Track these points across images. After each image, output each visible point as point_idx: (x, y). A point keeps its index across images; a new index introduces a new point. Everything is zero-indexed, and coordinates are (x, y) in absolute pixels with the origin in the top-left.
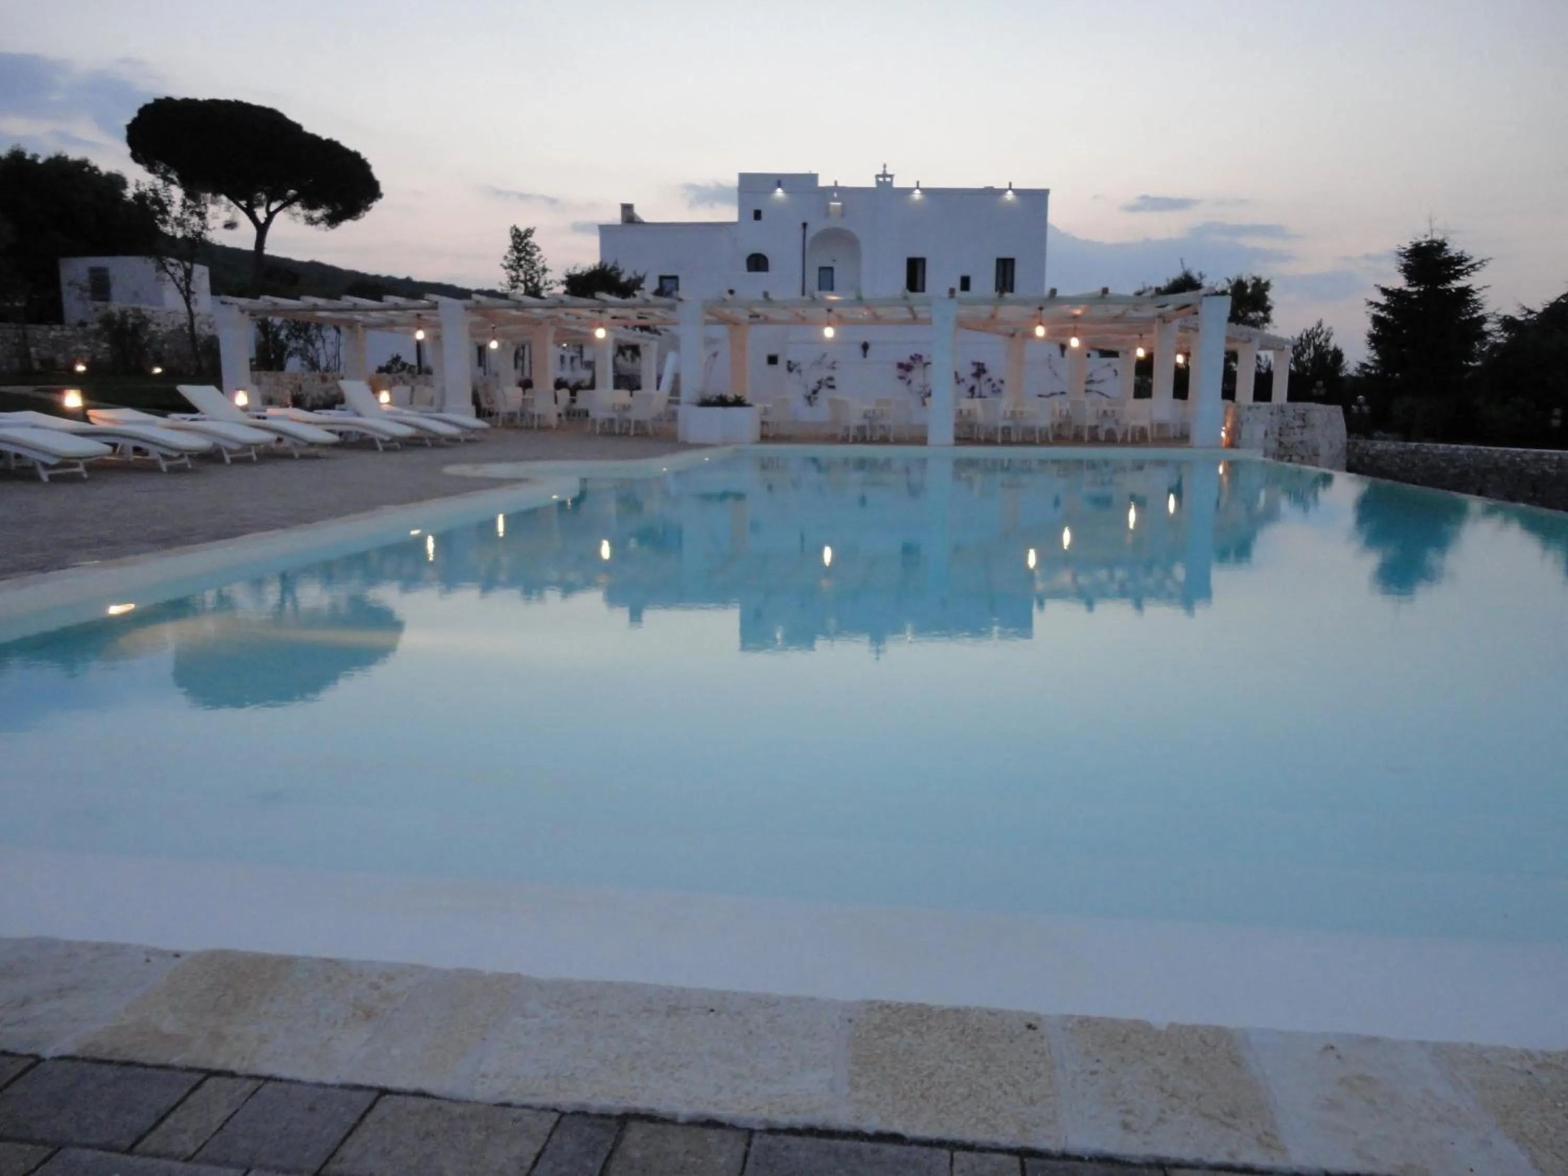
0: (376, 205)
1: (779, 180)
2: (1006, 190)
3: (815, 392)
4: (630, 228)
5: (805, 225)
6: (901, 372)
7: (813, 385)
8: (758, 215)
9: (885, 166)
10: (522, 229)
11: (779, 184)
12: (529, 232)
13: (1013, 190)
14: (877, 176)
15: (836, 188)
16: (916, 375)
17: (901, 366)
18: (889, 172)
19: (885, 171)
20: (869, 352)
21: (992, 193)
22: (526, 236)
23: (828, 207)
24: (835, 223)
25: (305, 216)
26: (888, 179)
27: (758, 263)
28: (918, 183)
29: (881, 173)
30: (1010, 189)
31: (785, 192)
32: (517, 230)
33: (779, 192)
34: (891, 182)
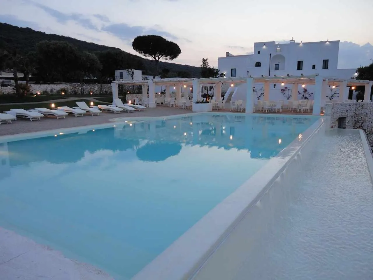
0: (180, 55)
1: (264, 44)
2: (327, 42)
3: (260, 97)
4: (228, 57)
5: (270, 54)
6: (282, 92)
7: (259, 95)
8: (259, 52)
9: (292, 38)
10: (205, 59)
11: (264, 45)
12: (207, 59)
13: (329, 42)
14: (290, 41)
15: (279, 44)
16: (286, 92)
17: (282, 90)
18: (293, 39)
19: (292, 39)
20: (276, 86)
21: (322, 43)
22: (206, 61)
23: (277, 49)
24: (279, 53)
25: (165, 59)
26: (293, 41)
27: (258, 64)
28: (301, 42)
29: (291, 40)
30: (328, 41)
31: (266, 46)
32: (204, 59)
33: (264, 47)
34: (294, 42)
